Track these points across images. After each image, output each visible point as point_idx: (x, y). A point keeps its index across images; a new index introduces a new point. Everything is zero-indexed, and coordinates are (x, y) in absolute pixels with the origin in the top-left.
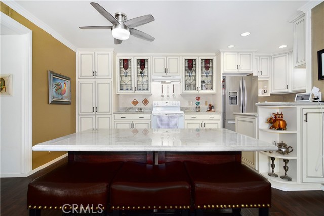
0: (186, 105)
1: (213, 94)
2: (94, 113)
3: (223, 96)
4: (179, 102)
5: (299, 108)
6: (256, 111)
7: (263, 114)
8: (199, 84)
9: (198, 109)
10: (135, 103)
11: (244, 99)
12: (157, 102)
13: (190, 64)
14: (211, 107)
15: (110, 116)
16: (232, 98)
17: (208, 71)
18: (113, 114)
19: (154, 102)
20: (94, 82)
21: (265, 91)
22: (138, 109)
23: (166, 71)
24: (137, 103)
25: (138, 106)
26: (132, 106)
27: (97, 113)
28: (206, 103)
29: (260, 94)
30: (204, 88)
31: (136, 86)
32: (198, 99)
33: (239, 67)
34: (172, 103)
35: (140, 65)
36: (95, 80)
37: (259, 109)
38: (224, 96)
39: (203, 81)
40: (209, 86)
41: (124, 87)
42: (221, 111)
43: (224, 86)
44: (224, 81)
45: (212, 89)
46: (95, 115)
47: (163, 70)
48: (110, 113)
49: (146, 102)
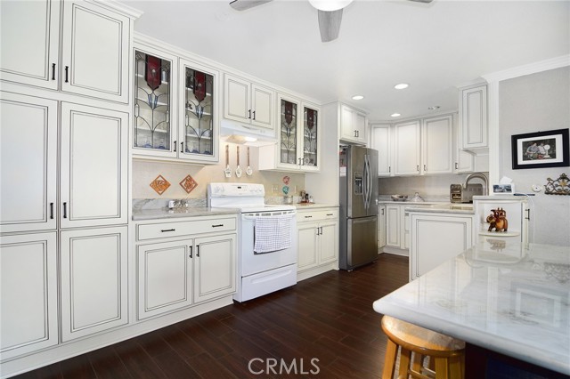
2: (53, 223)
3: (341, 178)
4: (262, 187)
8: (301, 152)
10: (161, 186)
11: (370, 184)
12: (219, 186)
13: (289, 111)
15: (123, 230)
16: (356, 183)
17: (312, 131)
18: (132, 224)
19: (213, 185)
22: (176, 202)
24: (167, 185)
26: (152, 194)
28: (297, 187)
31: (182, 139)
32: (287, 180)
35: (195, 89)
38: (346, 179)
39: (305, 149)
45: (315, 163)
46: (58, 230)
47: (243, 112)
48: (123, 220)
49: (189, 184)
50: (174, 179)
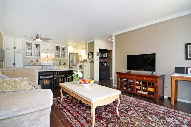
0: (55, 63)
1: (65, 59)
2: (14, 65)
4: (53, 62)
5: (84, 64)
6: (77, 65)
7: (78, 65)
8: (61, 55)
9: (60, 64)
10: (32, 61)
11: (75, 61)
12: (43, 61)
13: (58, 48)
14: (65, 64)
15: (23, 67)
16: (71, 61)
17: (64, 51)
19: (42, 61)
20: (14, 52)
21: (81, 59)
23: (48, 49)
24: (33, 61)
25: (34, 63)
27: (15, 65)
28: (63, 62)
29: (80, 60)
30: (62, 57)
31: (34, 54)
32: (60, 60)
33: (74, 51)
34: (49, 62)
35: (36, 46)
36: (15, 51)
37: (78, 64)
38: (69, 60)
39: (62, 54)
40: (64, 56)
41: (27, 55)
42: (68, 65)
43: (69, 57)
44: (69, 55)
45: (65, 57)
46: (14, 66)
47: (46, 49)
48: (23, 65)
49: (37, 61)
50: (35, 60)
